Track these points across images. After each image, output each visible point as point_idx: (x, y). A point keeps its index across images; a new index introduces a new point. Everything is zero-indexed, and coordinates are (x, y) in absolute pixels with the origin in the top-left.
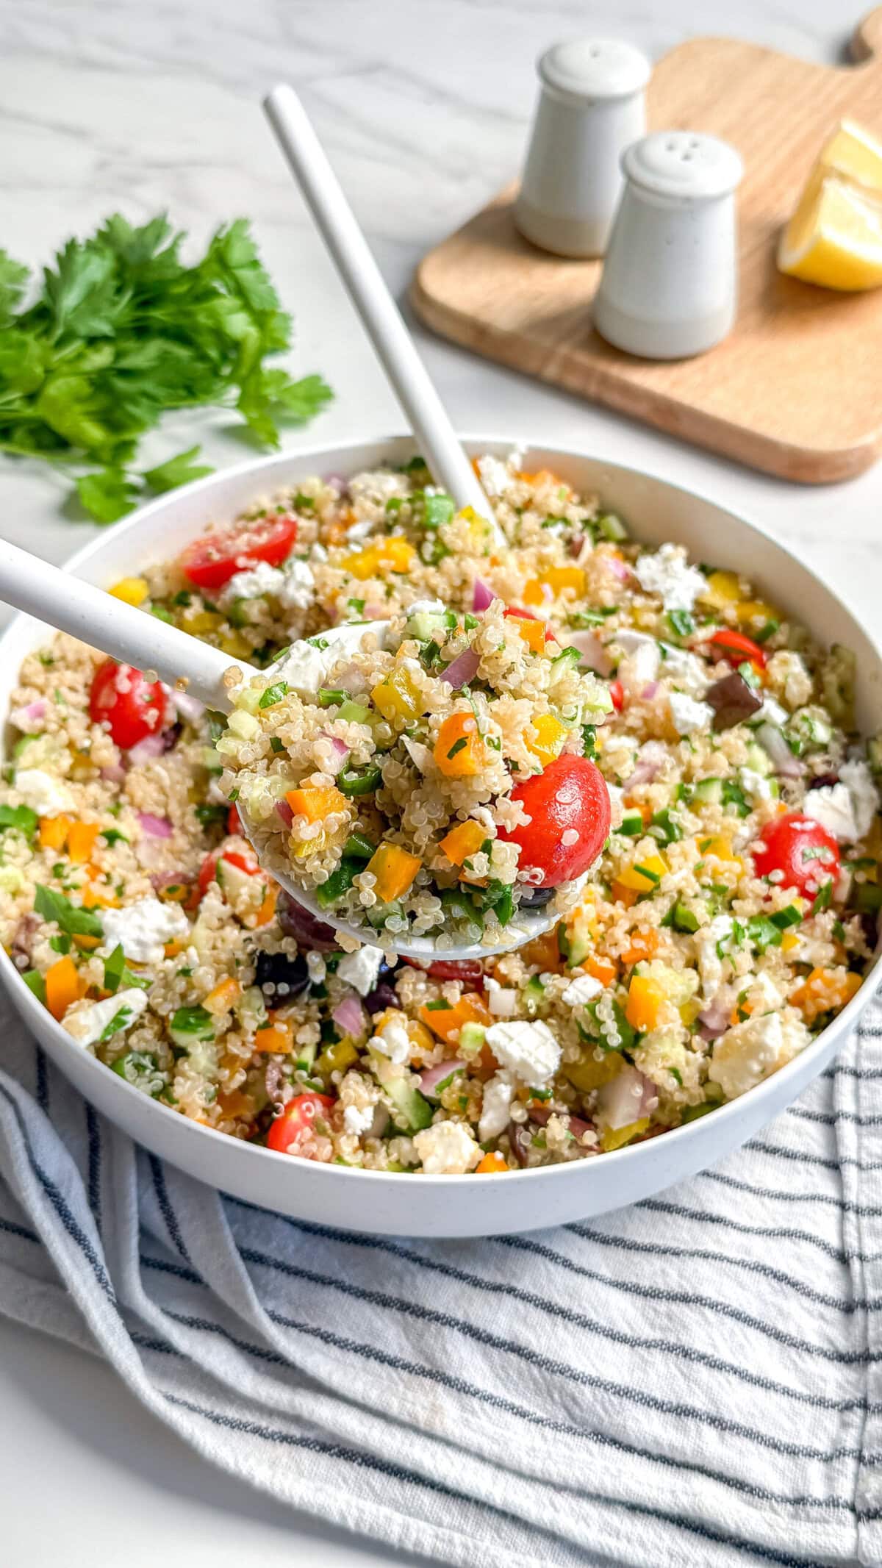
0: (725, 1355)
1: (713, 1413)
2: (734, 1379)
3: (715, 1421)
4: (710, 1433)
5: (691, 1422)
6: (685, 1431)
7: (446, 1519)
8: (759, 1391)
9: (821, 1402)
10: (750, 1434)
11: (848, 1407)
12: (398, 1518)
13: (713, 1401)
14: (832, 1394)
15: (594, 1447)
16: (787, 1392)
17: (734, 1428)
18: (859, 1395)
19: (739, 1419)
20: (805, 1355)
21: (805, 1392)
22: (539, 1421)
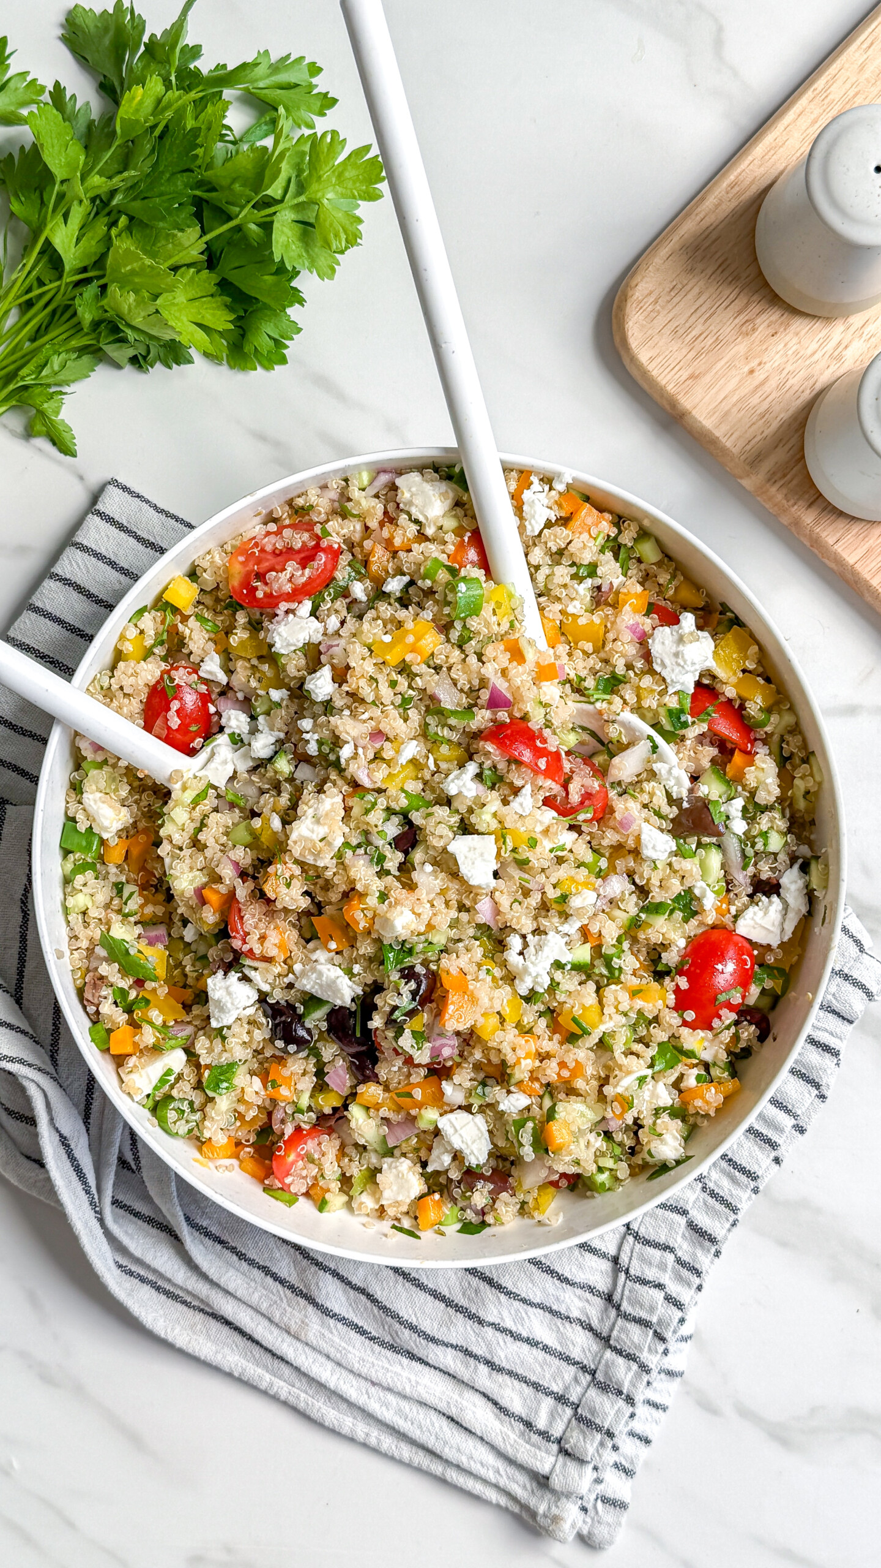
0: (509, 1324)
1: (489, 1357)
2: (509, 1339)
3: (489, 1363)
4: (483, 1369)
5: (472, 1361)
6: (467, 1366)
7: (298, 1384)
8: (525, 1347)
9: (568, 1359)
10: (511, 1373)
11: (584, 1368)
12: (268, 1377)
13: (491, 1352)
14: (576, 1354)
15: (405, 1361)
16: (546, 1348)
17: (500, 1370)
18: (593, 1367)
19: (504, 1364)
20: (567, 1324)
21: (559, 1348)
22: (372, 1339)
